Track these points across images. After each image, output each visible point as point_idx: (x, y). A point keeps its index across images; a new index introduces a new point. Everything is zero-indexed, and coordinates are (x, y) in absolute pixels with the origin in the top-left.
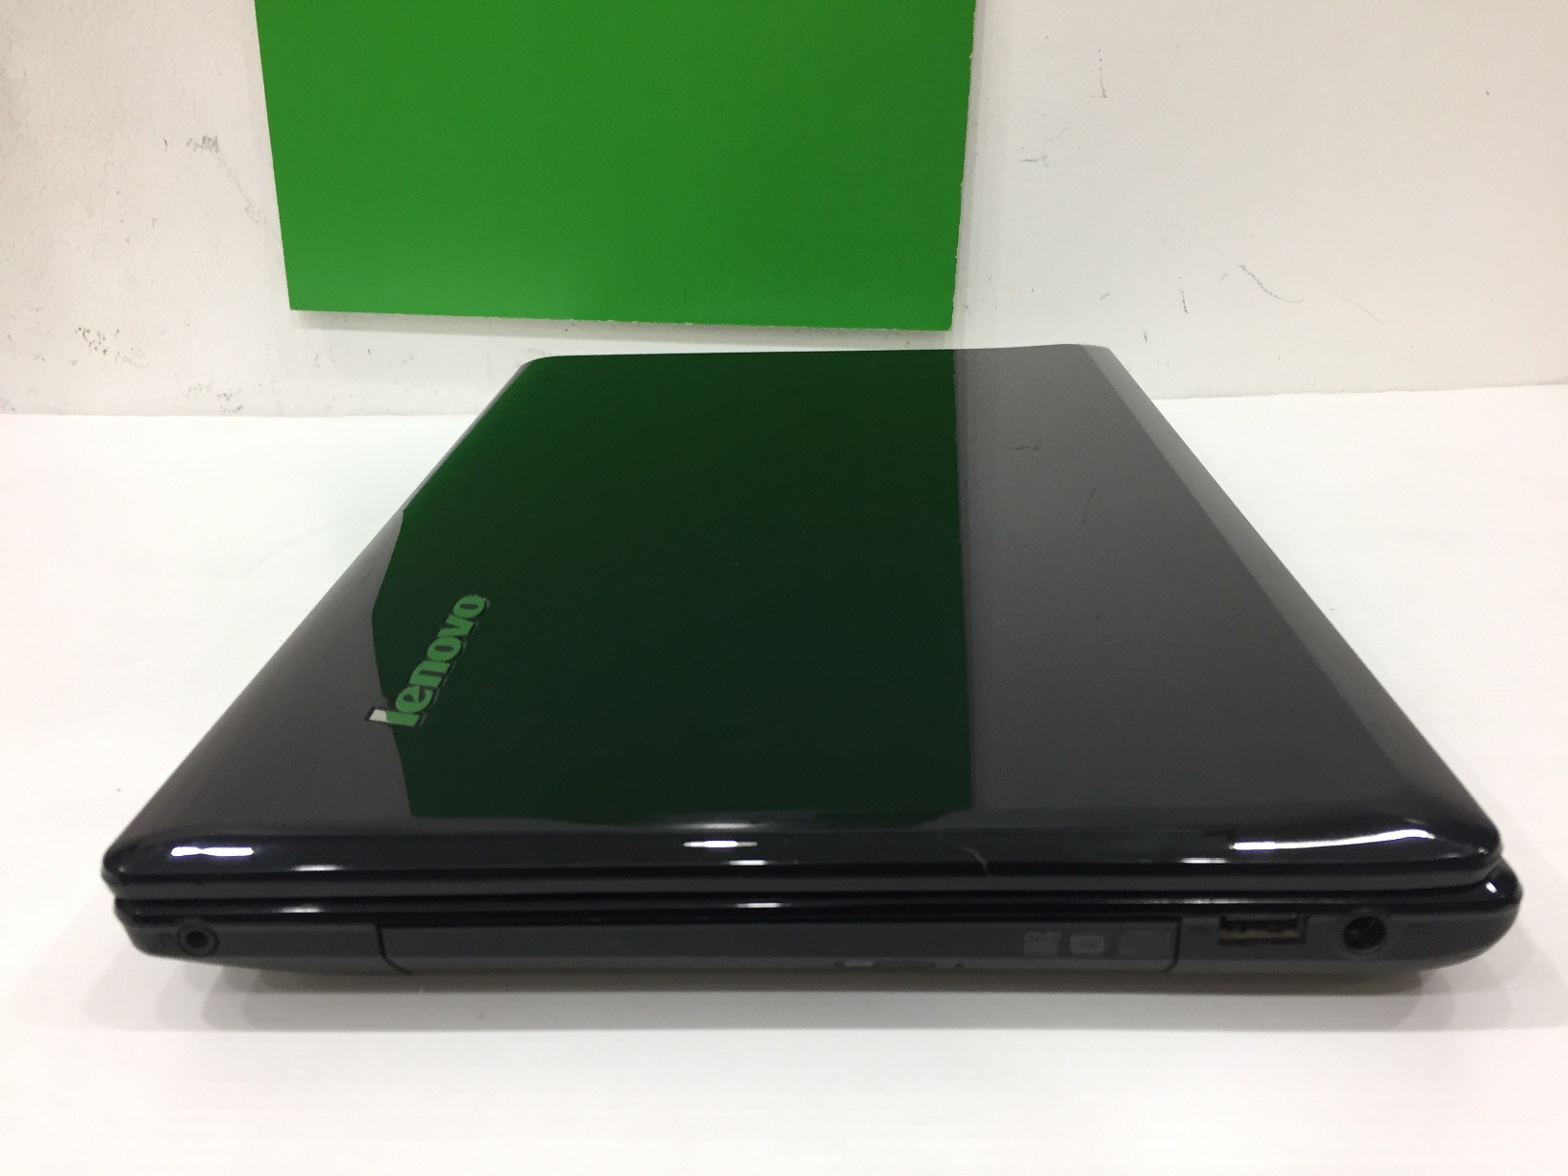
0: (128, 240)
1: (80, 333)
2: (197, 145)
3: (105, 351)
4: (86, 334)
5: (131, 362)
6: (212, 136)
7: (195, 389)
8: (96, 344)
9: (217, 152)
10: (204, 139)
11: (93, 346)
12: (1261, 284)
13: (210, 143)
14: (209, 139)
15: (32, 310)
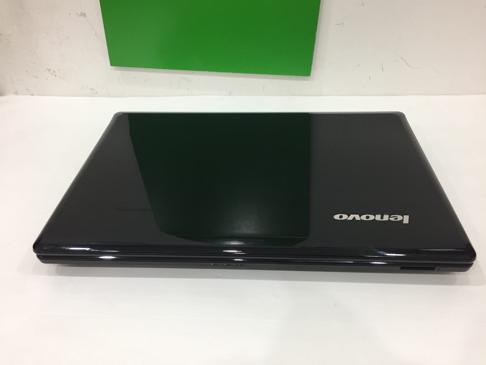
0: (60, 43)
1: (48, 70)
2: (79, 15)
3: (56, 76)
4: (50, 71)
5: (64, 79)
6: (83, 12)
7: (83, 87)
8: (53, 74)
9: (85, 17)
10: (81, 13)
11: (52, 74)
12: (407, 63)
13: (84, 15)
14: (83, 13)
15: (33, 63)
